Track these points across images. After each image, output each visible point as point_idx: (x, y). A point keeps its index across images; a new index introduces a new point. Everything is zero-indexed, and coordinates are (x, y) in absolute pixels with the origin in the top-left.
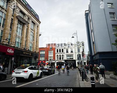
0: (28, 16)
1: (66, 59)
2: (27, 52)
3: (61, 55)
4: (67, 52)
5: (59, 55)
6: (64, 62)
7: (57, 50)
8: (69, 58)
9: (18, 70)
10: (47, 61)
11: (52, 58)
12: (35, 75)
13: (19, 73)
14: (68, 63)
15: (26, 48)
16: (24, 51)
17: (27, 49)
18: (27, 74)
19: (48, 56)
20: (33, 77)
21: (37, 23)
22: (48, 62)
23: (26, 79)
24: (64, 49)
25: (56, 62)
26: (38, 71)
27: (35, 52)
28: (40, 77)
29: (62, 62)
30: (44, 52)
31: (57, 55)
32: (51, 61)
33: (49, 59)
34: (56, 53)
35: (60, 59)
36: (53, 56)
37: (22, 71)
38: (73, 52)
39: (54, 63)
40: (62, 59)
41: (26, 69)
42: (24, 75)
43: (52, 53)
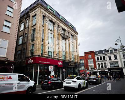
0: (68, 31)
1: (110, 67)
2: (71, 63)
3: (103, 63)
4: (110, 59)
5: (100, 63)
6: (107, 70)
7: (98, 58)
8: (113, 66)
9: (68, 80)
10: (87, 70)
11: (93, 67)
12: (82, 85)
13: (70, 83)
14: (112, 72)
15: (70, 59)
16: (69, 63)
17: (71, 61)
18: (76, 84)
19: (88, 65)
20: (81, 87)
21: (75, 34)
22: (89, 71)
23: (76, 89)
24: (105, 56)
25: (98, 71)
26: (84, 81)
27: (77, 62)
28: (86, 87)
29: (105, 70)
30: (83, 61)
31: (99, 64)
32: (93, 70)
33: (90, 68)
34: (97, 62)
35: (102, 67)
36: (93, 64)
37: (71, 81)
38: (117, 59)
39: (96, 72)
40: (105, 67)
41: (75, 80)
42: (74, 85)
43: (92, 62)
